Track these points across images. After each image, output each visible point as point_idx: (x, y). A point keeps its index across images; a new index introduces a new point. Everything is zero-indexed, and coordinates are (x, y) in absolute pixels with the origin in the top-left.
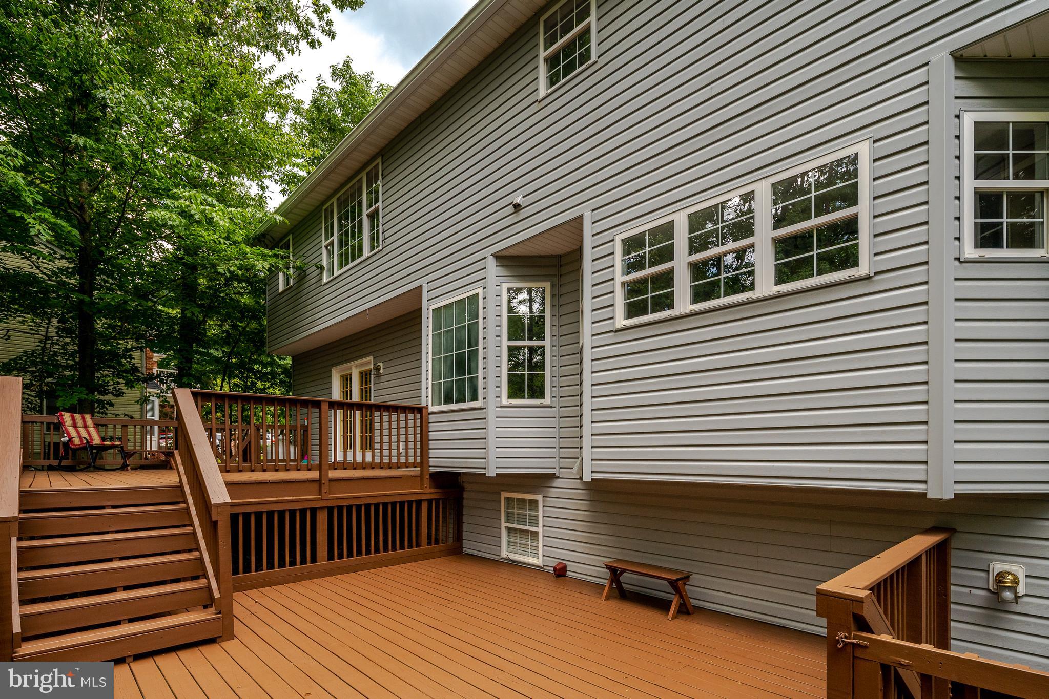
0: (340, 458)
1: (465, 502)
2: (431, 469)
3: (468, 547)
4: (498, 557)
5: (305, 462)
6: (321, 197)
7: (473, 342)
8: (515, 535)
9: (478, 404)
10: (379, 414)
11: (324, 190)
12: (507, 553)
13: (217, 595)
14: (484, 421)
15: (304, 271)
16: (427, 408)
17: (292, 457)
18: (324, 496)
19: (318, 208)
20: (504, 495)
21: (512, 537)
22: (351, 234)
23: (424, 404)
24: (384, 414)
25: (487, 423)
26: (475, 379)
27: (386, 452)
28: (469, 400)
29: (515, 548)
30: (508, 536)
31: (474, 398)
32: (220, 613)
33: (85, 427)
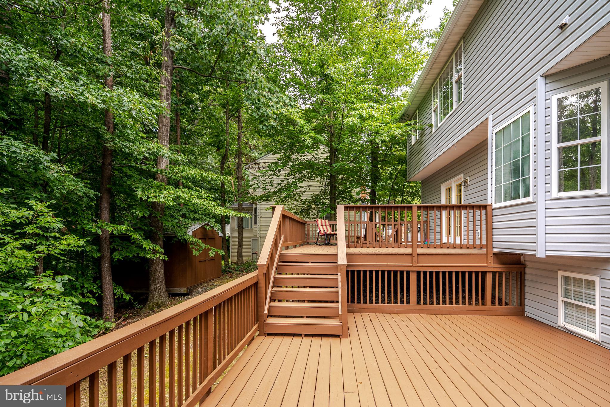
0: (444, 240)
1: (527, 277)
2: (495, 249)
3: (529, 311)
4: (556, 325)
5: (426, 243)
6: (431, 81)
7: (526, 150)
8: (573, 309)
9: (530, 199)
10: (466, 211)
11: (432, 76)
12: (564, 323)
13: (340, 313)
14: (535, 212)
15: (423, 129)
16: (491, 205)
17: (419, 240)
18: (414, 264)
19: (430, 89)
20: (560, 273)
21: (568, 310)
22: (447, 98)
23: (489, 202)
24: (470, 211)
25: (537, 214)
26: (528, 180)
27: (471, 237)
28: (523, 196)
29: (572, 320)
30: (566, 308)
31: (527, 194)
32: (341, 323)
33: (326, 226)
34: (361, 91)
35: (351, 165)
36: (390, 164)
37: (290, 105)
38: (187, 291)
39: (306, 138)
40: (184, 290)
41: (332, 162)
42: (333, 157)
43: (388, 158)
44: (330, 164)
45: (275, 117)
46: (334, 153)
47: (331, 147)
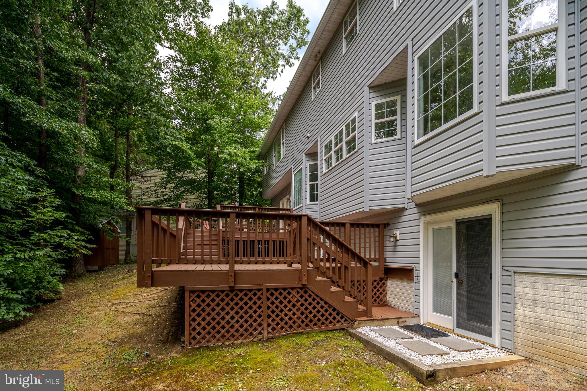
6: (273, 139)
9: (302, 205)
11: (273, 136)
14: (303, 210)
15: (270, 166)
16: (292, 209)
19: (273, 143)
26: (301, 197)
33: (206, 225)
34: (230, 137)
35: (224, 184)
36: (252, 186)
37: (181, 139)
38: (99, 268)
39: (193, 163)
40: (96, 268)
41: (210, 181)
42: (210, 178)
43: (250, 182)
44: (208, 183)
45: (170, 146)
46: (211, 175)
47: (209, 170)
